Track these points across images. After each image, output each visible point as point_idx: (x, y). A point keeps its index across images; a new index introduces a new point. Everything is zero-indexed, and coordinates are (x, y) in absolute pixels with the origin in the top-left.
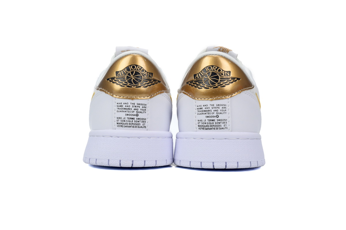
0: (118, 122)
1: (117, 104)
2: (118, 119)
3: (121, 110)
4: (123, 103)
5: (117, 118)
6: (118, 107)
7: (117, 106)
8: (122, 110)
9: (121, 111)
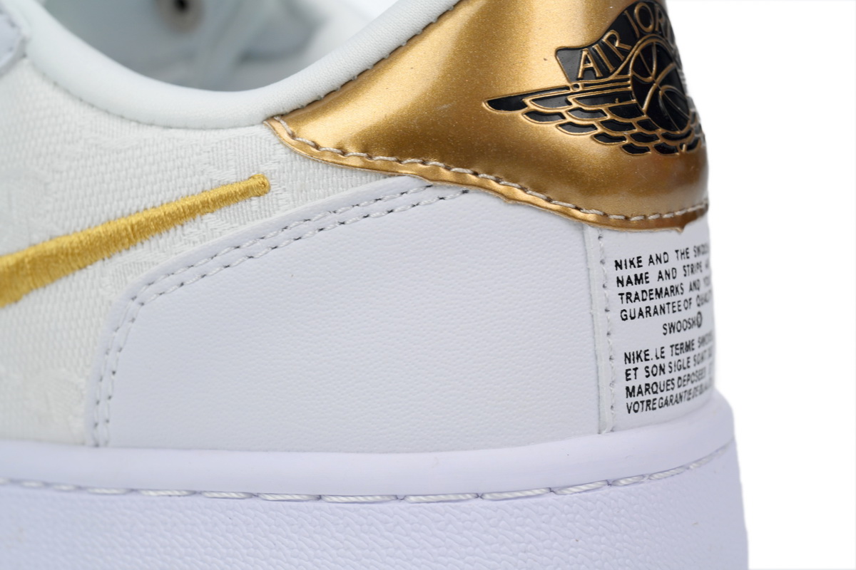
0: (630, 384)
1: (618, 265)
2: (632, 366)
3: (643, 305)
4: (645, 261)
5: (627, 358)
6: (625, 289)
7: (619, 281)
8: (648, 303)
9: (641, 314)
